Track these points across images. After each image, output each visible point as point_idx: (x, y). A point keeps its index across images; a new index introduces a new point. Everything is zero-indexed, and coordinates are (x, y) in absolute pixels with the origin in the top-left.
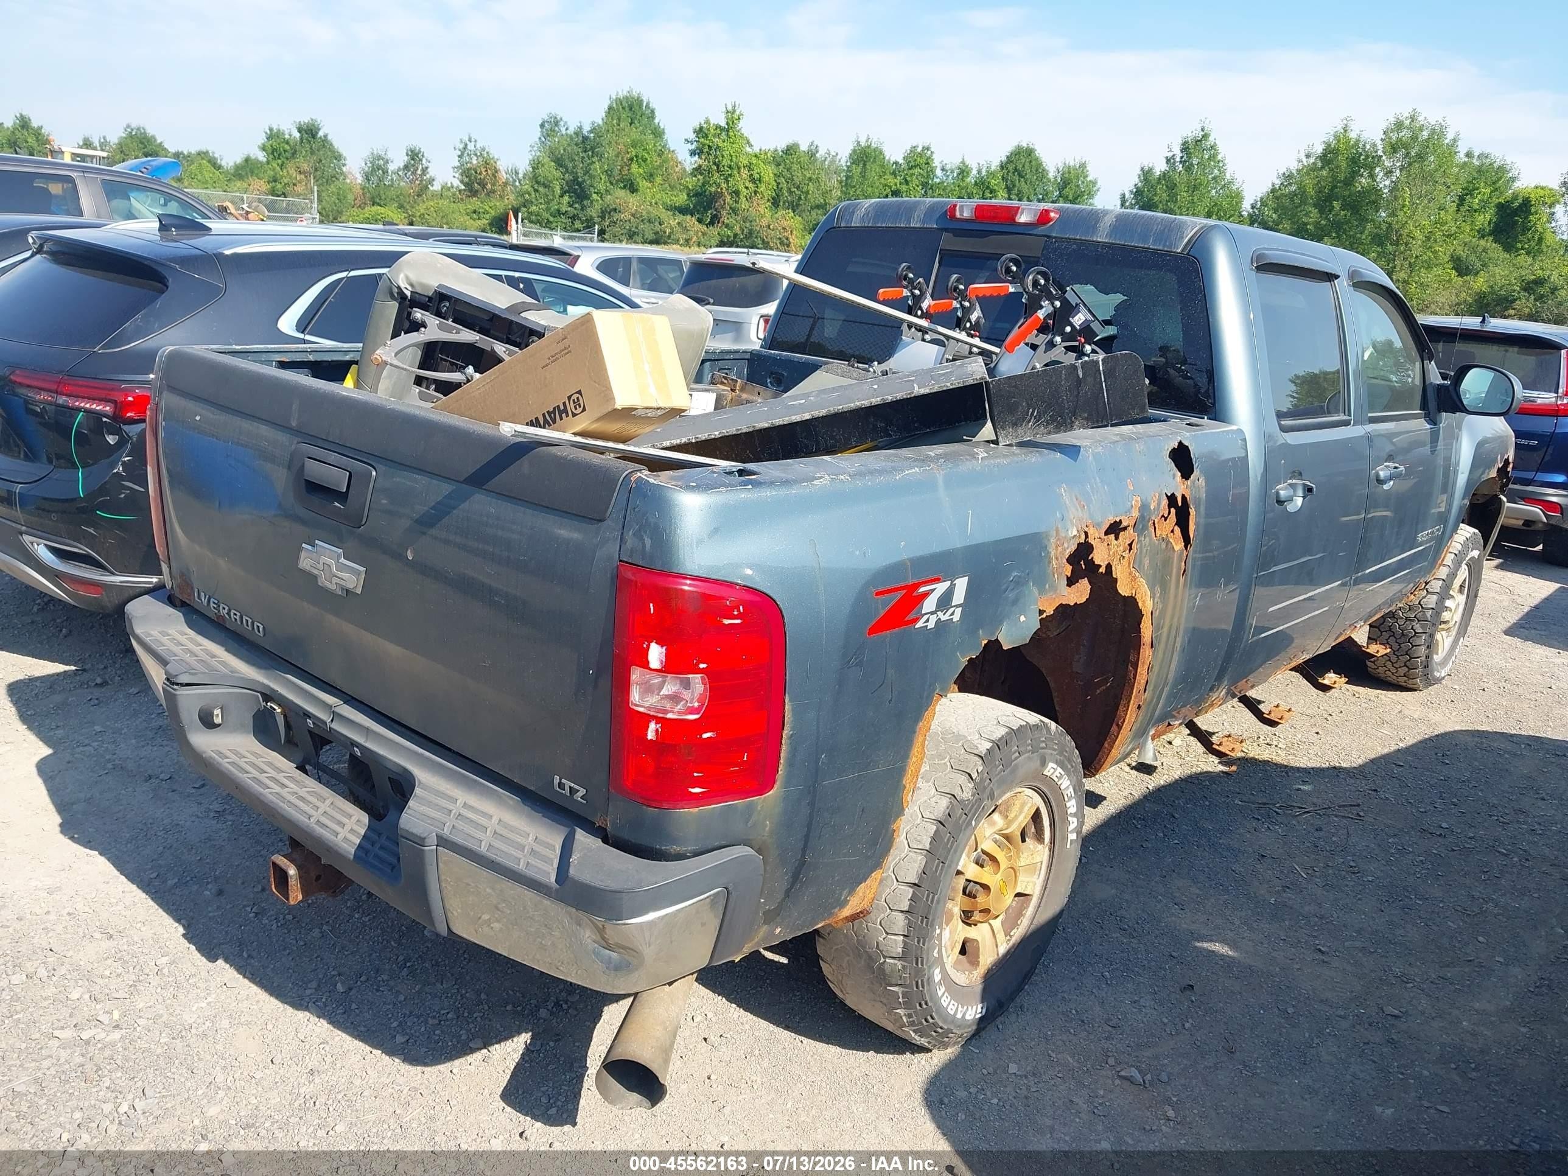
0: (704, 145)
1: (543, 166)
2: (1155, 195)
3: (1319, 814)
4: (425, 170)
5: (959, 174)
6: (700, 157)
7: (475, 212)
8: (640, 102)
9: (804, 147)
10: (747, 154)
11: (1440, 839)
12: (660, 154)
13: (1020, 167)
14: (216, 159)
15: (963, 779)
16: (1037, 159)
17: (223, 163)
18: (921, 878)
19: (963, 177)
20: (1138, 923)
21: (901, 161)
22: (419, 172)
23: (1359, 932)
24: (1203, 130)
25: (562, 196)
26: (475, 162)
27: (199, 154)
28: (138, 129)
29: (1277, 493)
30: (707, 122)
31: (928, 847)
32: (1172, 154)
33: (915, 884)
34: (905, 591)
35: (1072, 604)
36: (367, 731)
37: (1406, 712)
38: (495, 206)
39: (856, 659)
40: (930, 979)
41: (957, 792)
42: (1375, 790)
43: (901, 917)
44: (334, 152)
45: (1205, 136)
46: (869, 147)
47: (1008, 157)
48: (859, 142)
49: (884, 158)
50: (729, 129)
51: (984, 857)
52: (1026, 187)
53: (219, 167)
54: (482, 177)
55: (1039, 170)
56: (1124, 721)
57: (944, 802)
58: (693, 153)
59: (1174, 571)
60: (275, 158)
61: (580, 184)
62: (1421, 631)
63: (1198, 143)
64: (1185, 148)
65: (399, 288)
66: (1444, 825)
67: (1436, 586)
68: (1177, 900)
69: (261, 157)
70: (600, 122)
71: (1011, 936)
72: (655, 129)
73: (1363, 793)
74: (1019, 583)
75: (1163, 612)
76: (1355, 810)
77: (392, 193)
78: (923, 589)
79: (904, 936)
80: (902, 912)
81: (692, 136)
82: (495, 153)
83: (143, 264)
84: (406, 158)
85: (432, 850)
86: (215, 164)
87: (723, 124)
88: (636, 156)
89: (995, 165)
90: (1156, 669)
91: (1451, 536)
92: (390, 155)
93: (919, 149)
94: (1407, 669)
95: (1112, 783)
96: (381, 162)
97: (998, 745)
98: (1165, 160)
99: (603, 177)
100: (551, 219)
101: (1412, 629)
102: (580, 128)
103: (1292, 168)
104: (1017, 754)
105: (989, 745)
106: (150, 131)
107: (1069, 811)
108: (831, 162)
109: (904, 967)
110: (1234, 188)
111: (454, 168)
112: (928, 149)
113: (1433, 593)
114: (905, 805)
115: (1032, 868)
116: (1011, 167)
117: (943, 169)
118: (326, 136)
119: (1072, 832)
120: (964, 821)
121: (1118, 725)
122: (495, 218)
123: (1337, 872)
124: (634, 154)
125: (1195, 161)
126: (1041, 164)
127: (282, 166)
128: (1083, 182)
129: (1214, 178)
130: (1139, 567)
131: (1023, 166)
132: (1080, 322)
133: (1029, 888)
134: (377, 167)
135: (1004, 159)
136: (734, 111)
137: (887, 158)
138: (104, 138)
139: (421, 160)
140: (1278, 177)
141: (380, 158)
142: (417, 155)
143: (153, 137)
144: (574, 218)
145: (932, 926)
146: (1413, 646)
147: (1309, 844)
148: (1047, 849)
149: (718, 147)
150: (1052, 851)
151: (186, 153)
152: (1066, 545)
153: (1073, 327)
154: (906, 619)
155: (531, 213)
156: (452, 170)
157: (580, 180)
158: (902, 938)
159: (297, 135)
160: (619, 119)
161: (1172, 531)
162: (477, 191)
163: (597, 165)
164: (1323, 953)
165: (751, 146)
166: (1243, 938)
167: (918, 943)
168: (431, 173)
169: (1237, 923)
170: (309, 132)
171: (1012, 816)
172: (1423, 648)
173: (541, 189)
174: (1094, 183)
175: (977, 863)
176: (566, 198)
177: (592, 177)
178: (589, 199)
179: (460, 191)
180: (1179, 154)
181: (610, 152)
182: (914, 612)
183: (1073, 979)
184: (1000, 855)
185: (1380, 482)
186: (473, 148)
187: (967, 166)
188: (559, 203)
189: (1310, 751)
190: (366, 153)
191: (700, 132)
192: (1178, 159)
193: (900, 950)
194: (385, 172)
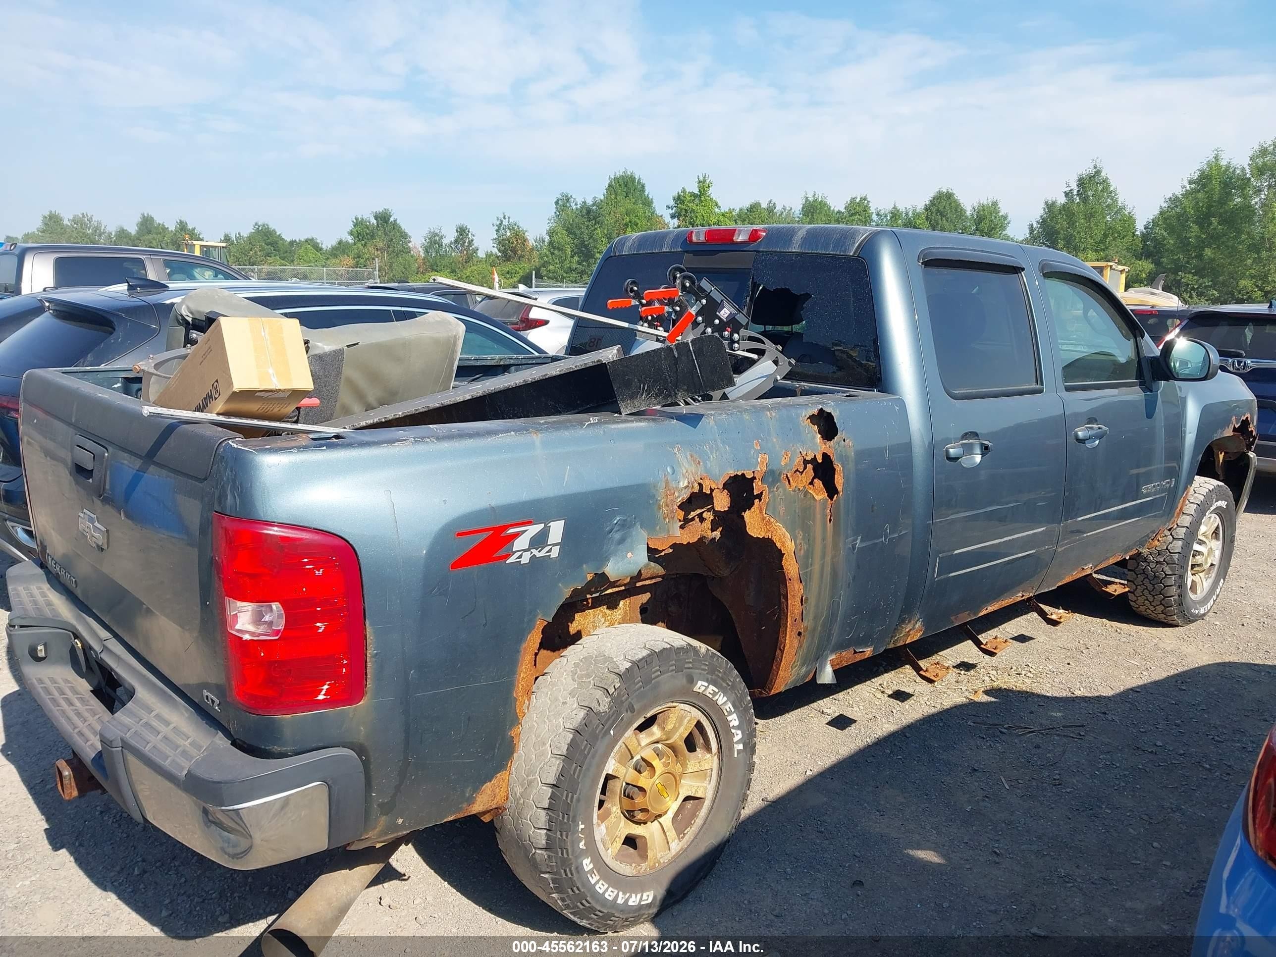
0: (682, 209)
1: (557, 234)
2: (1057, 223)
3: (1042, 734)
4: (471, 242)
5: (891, 218)
6: (678, 219)
7: (508, 273)
8: (632, 178)
9: (764, 205)
10: (717, 214)
11: (1151, 756)
12: (649, 219)
13: (941, 209)
14: (318, 244)
15: (599, 694)
16: (955, 201)
17: (324, 247)
18: (558, 780)
19: (896, 219)
20: (836, 827)
21: (843, 210)
22: (466, 244)
23: (1040, 838)
24: (1095, 168)
25: (572, 257)
26: (508, 234)
27: (306, 241)
28: (264, 225)
29: (947, 451)
30: (684, 191)
31: (565, 752)
32: (1070, 189)
33: (554, 785)
34: (491, 532)
35: (685, 543)
36: (118, 658)
37: (1161, 645)
38: (525, 267)
39: (439, 589)
40: (579, 869)
41: (594, 705)
42: (1105, 713)
43: (543, 813)
44: (401, 233)
45: (1098, 173)
46: (816, 201)
47: (931, 201)
48: (807, 198)
49: (829, 209)
50: (702, 195)
51: (643, 763)
52: (948, 224)
53: (321, 249)
54: (514, 245)
55: (957, 209)
56: (784, 646)
57: (582, 714)
58: (673, 216)
59: (818, 517)
60: (359, 240)
61: (586, 247)
62: (1170, 573)
63: (1092, 178)
64: (1081, 183)
65: (182, 315)
66: (1159, 743)
67: (1181, 532)
68: (880, 808)
69: (350, 239)
70: (602, 198)
71: (684, 834)
72: (645, 199)
73: (1091, 716)
74: (625, 526)
75: (809, 554)
76: (1077, 730)
77: (446, 261)
78: (512, 531)
79: (547, 830)
80: (545, 809)
81: (672, 203)
82: (523, 226)
83: (98, 314)
84: (456, 234)
85: (118, 751)
86: (317, 247)
87: (696, 191)
88: (630, 222)
89: (920, 207)
90: (812, 601)
91: (1186, 488)
92: (443, 232)
93: (858, 200)
94: (1163, 608)
95: (861, 707)
96: (437, 238)
97: (636, 664)
98: (1064, 195)
99: (604, 240)
100: (565, 275)
101: (1162, 571)
102: (584, 202)
103: (1177, 193)
104: (659, 673)
105: (628, 665)
106: (272, 226)
107: (731, 724)
108: (787, 215)
109: (549, 856)
110: (1126, 213)
111: (493, 239)
112: (865, 199)
113: (1179, 539)
114: (520, 716)
115: (701, 774)
116: (934, 209)
117: (878, 215)
118: (395, 221)
119: (738, 742)
120: (600, 732)
121: (780, 649)
122: (522, 277)
123: (1040, 784)
124: (628, 220)
125: (1090, 193)
126: (959, 205)
127: (365, 245)
128: (996, 217)
129: (1107, 206)
130: (773, 513)
131: (944, 207)
132: (726, 315)
133: (700, 792)
134: (434, 242)
135: (928, 203)
136: (705, 181)
137: (832, 209)
138: (239, 234)
139: (468, 235)
140: (1166, 202)
141: (436, 235)
142: (464, 231)
143: (274, 230)
144: (582, 273)
145: (574, 821)
146: (1165, 587)
147: (1023, 760)
148: (716, 757)
149: (693, 210)
150: (721, 759)
151: (297, 240)
152: (677, 494)
153: (719, 318)
154: (494, 556)
155: (549, 271)
156: (491, 242)
157: (586, 243)
158: (545, 831)
159: (374, 221)
160: (616, 194)
161: (811, 483)
162: (510, 256)
163: (599, 231)
164: (998, 855)
165: (719, 207)
166: (928, 841)
167: (562, 835)
168: (476, 244)
169: (928, 827)
170: (383, 218)
171: (669, 727)
172: (1174, 588)
173: (556, 252)
174: (1005, 217)
175: (636, 769)
176: (576, 258)
177: (595, 240)
178: (593, 258)
179: (498, 257)
180: (1076, 189)
181: (609, 220)
182: (504, 549)
183: (757, 874)
184: (656, 763)
185: (1082, 441)
186: (507, 223)
187: (898, 211)
188: (571, 262)
189: (1056, 679)
190: (425, 232)
191: (679, 199)
192: (1075, 193)
193: (544, 842)
194: (440, 245)
